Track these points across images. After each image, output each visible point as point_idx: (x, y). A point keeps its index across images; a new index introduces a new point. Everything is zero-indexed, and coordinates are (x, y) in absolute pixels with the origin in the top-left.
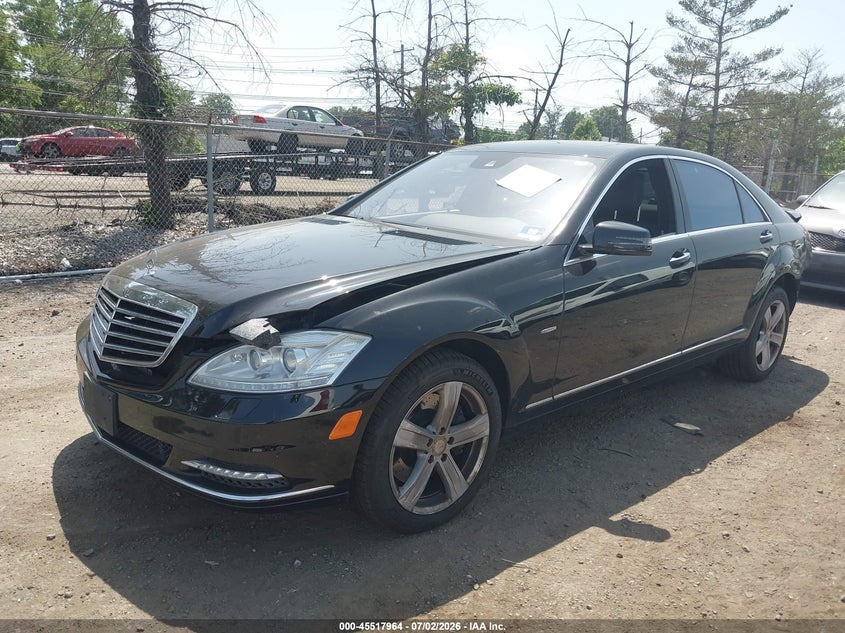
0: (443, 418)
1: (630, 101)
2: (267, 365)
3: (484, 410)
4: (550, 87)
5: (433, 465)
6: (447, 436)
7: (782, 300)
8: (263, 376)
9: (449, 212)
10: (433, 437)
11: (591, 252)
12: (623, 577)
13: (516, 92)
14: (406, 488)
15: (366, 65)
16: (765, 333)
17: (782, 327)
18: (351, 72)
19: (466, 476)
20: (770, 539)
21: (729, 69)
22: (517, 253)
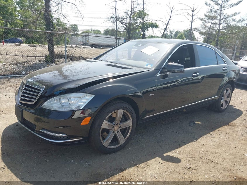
0: (117, 120)
1: (192, 28)
2: (64, 103)
3: (131, 118)
4: (168, 23)
5: (114, 134)
6: (119, 126)
7: (230, 88)
8: (63, 106)
9: (130, 60)
10: (114, 125)
11: (167, 72)
12: (169, 169)
13: (158, 25)
14: (105, 140)
15: (113, 16)
16: (224, 98)
17: (230, 96)
18: (108, 18)
19: (125, 138)
20: (216, 160)
21: (224, 18)
22: (143, 72)
